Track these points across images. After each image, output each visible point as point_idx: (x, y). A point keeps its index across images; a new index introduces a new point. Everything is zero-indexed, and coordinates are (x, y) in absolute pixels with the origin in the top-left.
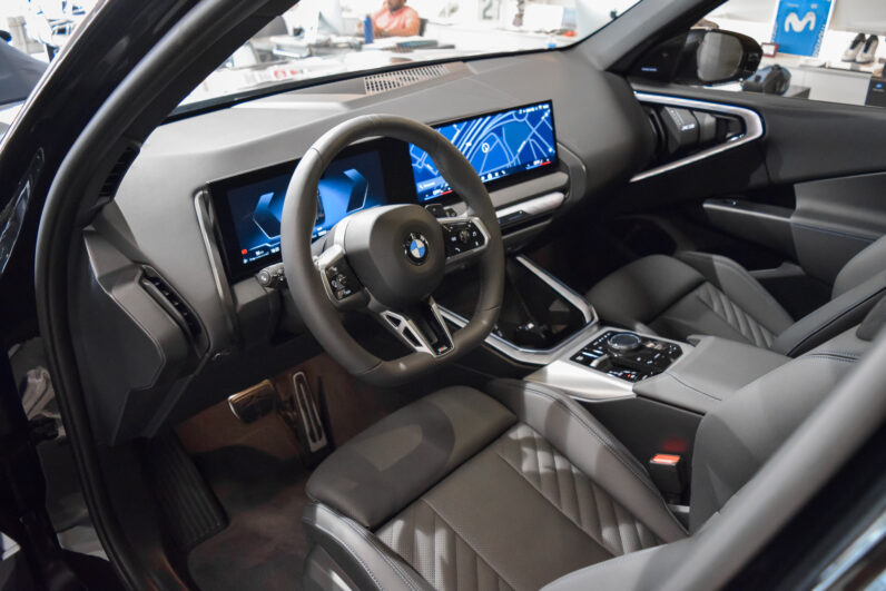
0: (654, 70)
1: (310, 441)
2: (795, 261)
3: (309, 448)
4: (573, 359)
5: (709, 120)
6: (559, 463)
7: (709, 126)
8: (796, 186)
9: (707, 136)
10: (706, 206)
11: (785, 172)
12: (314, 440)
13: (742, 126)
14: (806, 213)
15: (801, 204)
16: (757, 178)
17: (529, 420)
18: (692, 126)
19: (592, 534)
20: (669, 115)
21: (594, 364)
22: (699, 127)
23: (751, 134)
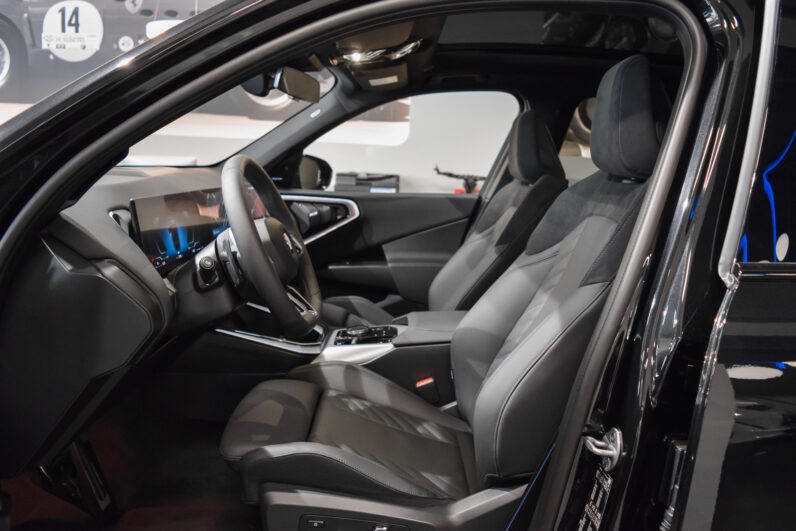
0: (280, 179)
1: (99, 500)
2: (396, 292)
3: (99, 507)
4: (335, 344)
5: (326, 208)
6: (368, 404)
7: (327, 212)
8: (384, 246)
9: (327, 218)
10: (331, 267)
11: (375, 239)
12: (101, 499)
13: (346, 210)
14: (394, 261)
15: (388, 256)
16: (358, 245)
17: (331, 385)
18: (316, 213)
19: (412, 432)
20: (298, 209)
21: (353, 342)
22: (320, 214)
23: (353, 215)
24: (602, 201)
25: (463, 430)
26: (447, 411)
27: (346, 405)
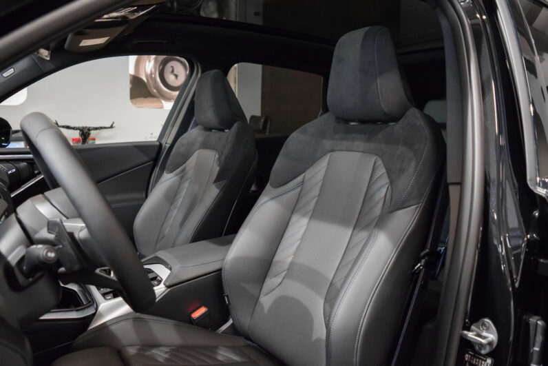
4: (105, 299)
6: (167, 349)
7: (25, 168)
19: (216, 363)
22: (18, 170)
24: (342, 139)
25: (243, 344)
26: (224, 332)
27: (152, 358)
